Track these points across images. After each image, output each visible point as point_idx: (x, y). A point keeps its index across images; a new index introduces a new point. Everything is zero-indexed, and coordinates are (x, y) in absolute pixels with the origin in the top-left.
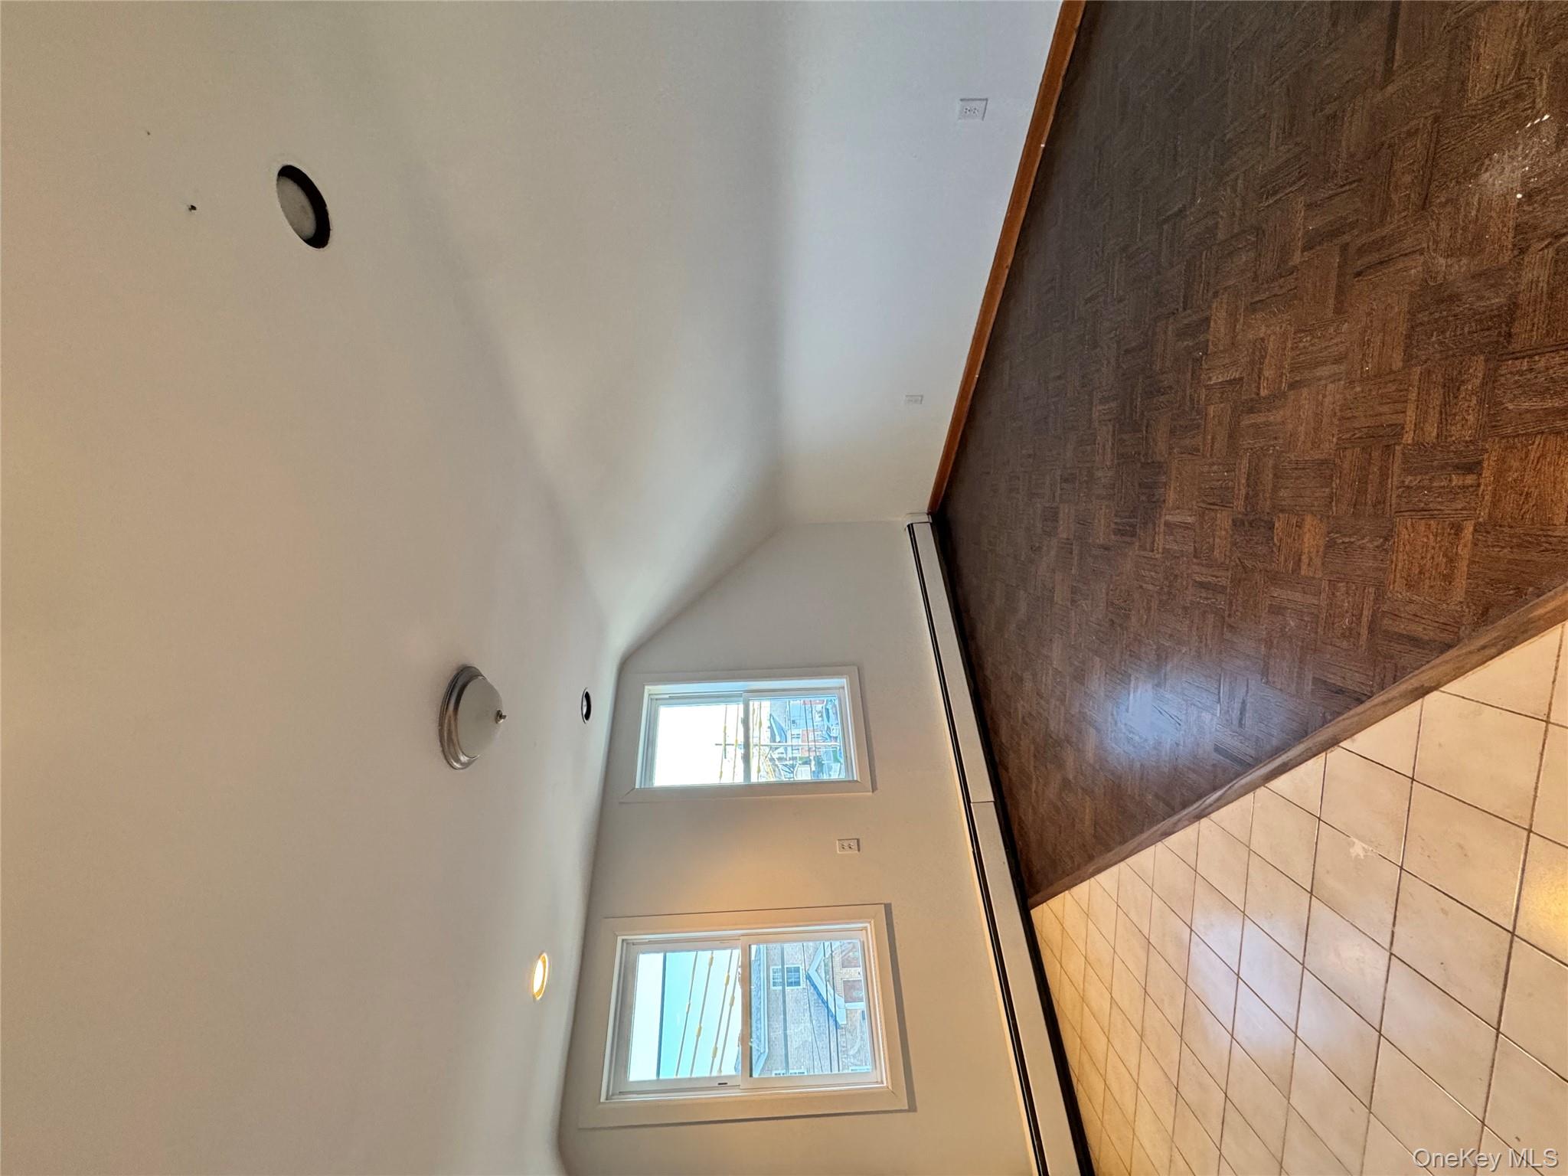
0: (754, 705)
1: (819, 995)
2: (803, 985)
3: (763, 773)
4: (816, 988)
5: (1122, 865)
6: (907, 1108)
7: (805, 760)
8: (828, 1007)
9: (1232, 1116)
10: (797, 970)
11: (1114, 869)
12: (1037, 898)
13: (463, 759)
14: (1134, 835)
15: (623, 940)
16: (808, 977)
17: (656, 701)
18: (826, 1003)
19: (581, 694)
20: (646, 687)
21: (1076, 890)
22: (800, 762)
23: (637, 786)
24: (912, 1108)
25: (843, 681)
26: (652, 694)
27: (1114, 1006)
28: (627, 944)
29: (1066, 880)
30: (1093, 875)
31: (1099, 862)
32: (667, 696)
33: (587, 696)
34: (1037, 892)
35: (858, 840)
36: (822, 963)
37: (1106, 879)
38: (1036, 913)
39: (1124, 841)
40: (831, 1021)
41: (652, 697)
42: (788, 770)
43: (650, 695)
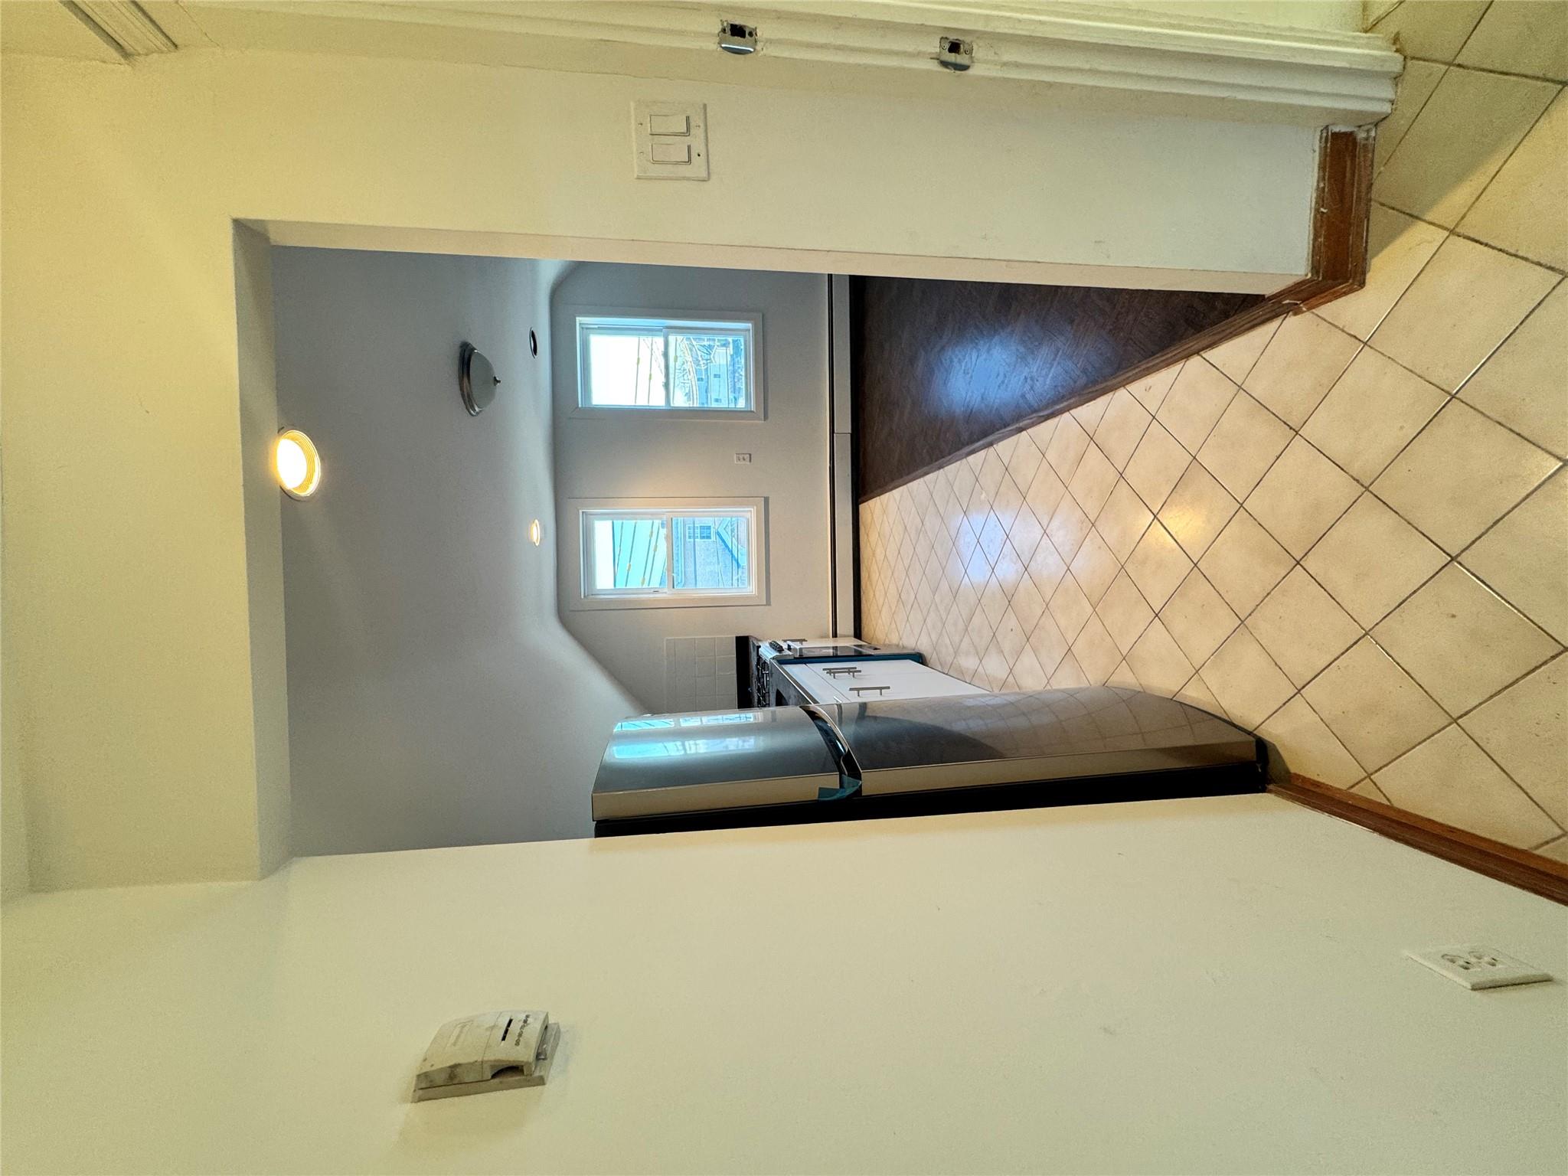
0: (672, 338)
1: (727, 546)
2: (713, 538)
3: (680, 401)
4: (723, 541)
5: (905, 486)
6: (765, 603)
7: (723, 342)
8: (732, 554)
9: (916, 605)
10: (709, 528)
11: (901, 488)
12: (863, 498)
13: (477, 409)
14: (914, 471)
15: (583, 512)
16: (718, 534)
17: (586, 329)
18: (731, 552)
19: (528, 335)
20: (577, 318)
21: (882, 496)
22: (719, 344)
23: (580, 406)
24: (768, 603)
25: (749, 325)
26: (583, 324)
27: (886, 560)
28: (586, 515)
29: (879, 491)
30: (892, 490)
31: (896, 483)
32: (596, 326)
33: (533, 335)
34: (865, 494)
35: (750, 455)
36: (729, 524)
37: (896, 493)
38: (862, 507)
39: (909, 474)
40: (735, 563)
41: (584, 326)
42: (705, 351)
43: (580, 324)
